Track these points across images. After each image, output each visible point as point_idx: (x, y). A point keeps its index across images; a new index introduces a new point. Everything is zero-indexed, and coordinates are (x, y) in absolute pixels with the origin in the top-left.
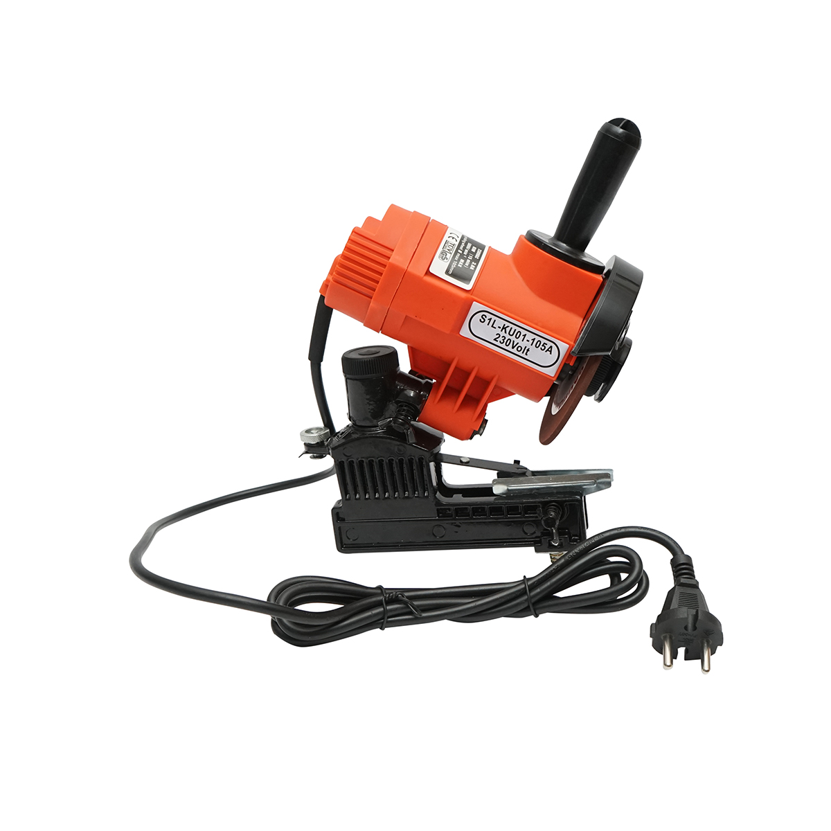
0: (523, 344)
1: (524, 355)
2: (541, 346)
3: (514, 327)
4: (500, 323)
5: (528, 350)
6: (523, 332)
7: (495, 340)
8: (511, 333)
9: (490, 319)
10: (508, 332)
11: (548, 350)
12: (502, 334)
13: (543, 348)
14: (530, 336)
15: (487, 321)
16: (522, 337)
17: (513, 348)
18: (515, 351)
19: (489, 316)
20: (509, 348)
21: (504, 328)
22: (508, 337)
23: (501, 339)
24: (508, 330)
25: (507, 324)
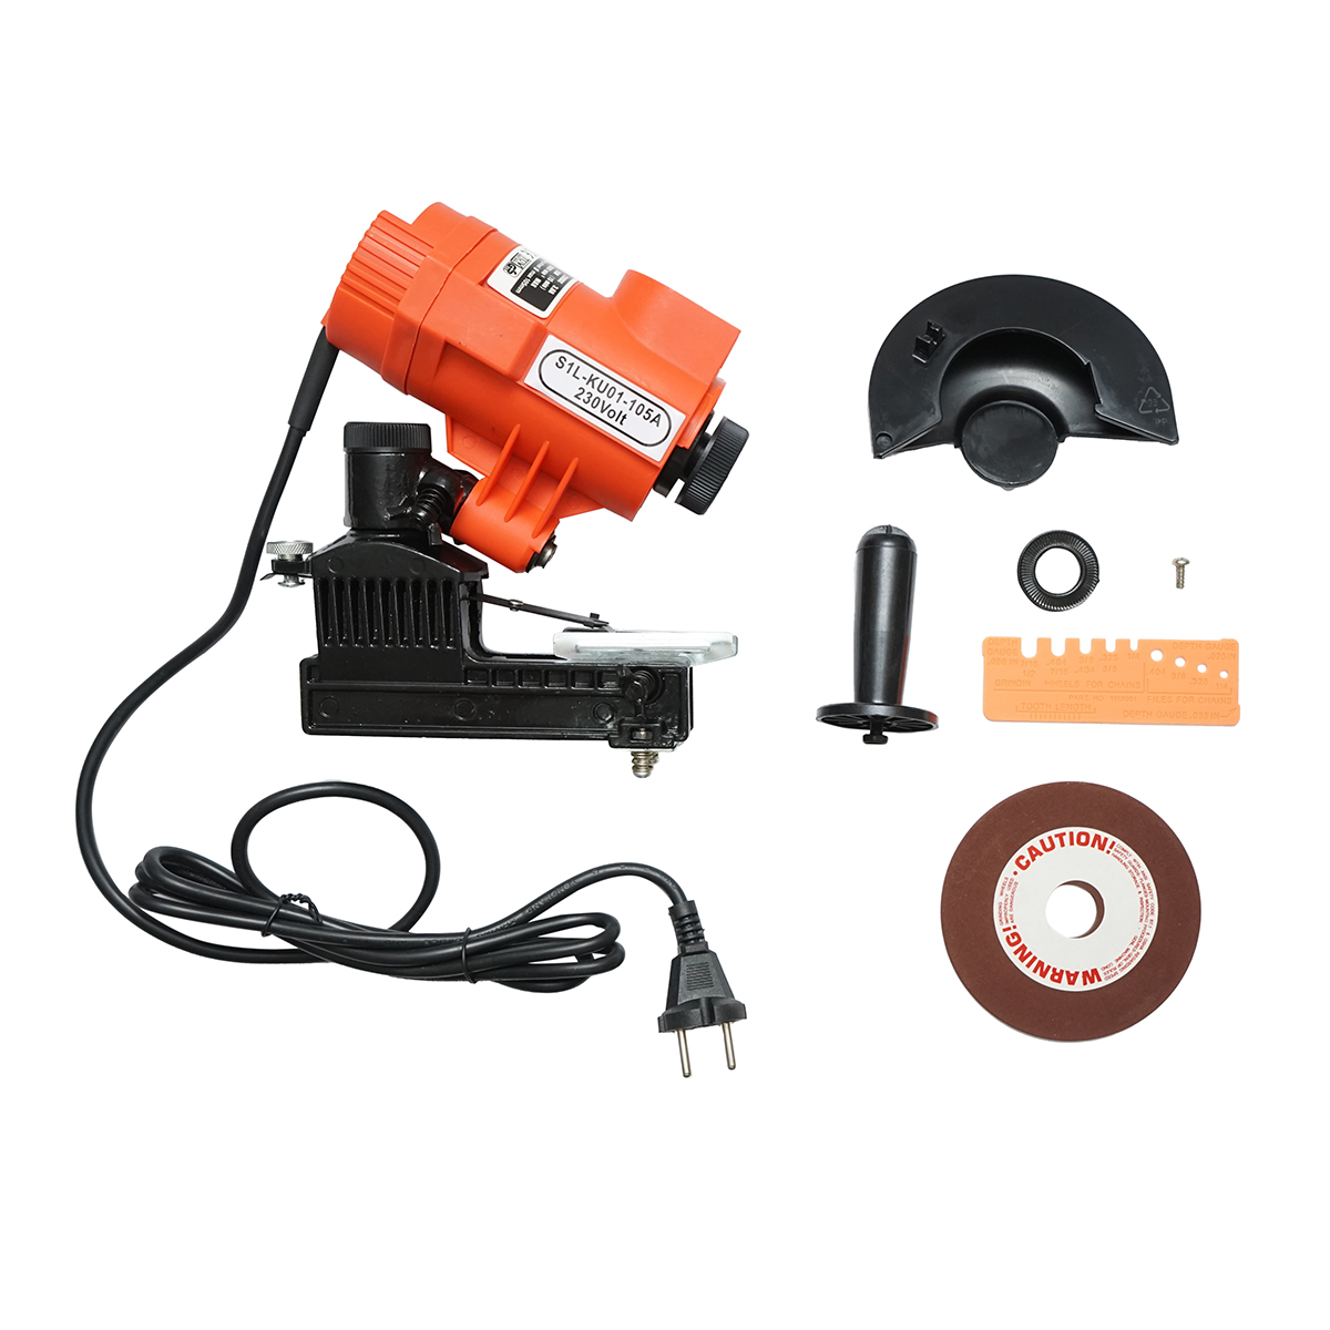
0: (617, 408)
1: (617, 425)
2: (644, 413)
3: (607, 380)
4: (586, 371)
5: (624, 417)
6: (620, 389)
7: (576, 396)
8: (601, 389)
9: (572, 365)
10: (596, 386)
11: (654, 420)
12: (588, 388)
13: (647, 416)
14: (628, 396)
15: (567, 367)
16: (616, 396)
17: (602, 411)
18: (604, 416)
19: (570, 359)
20: (597, 411)
21: (592, 380)
22: (596, 394)
23: (585, 396)
24: (597, 383)
25: (596, 374)
